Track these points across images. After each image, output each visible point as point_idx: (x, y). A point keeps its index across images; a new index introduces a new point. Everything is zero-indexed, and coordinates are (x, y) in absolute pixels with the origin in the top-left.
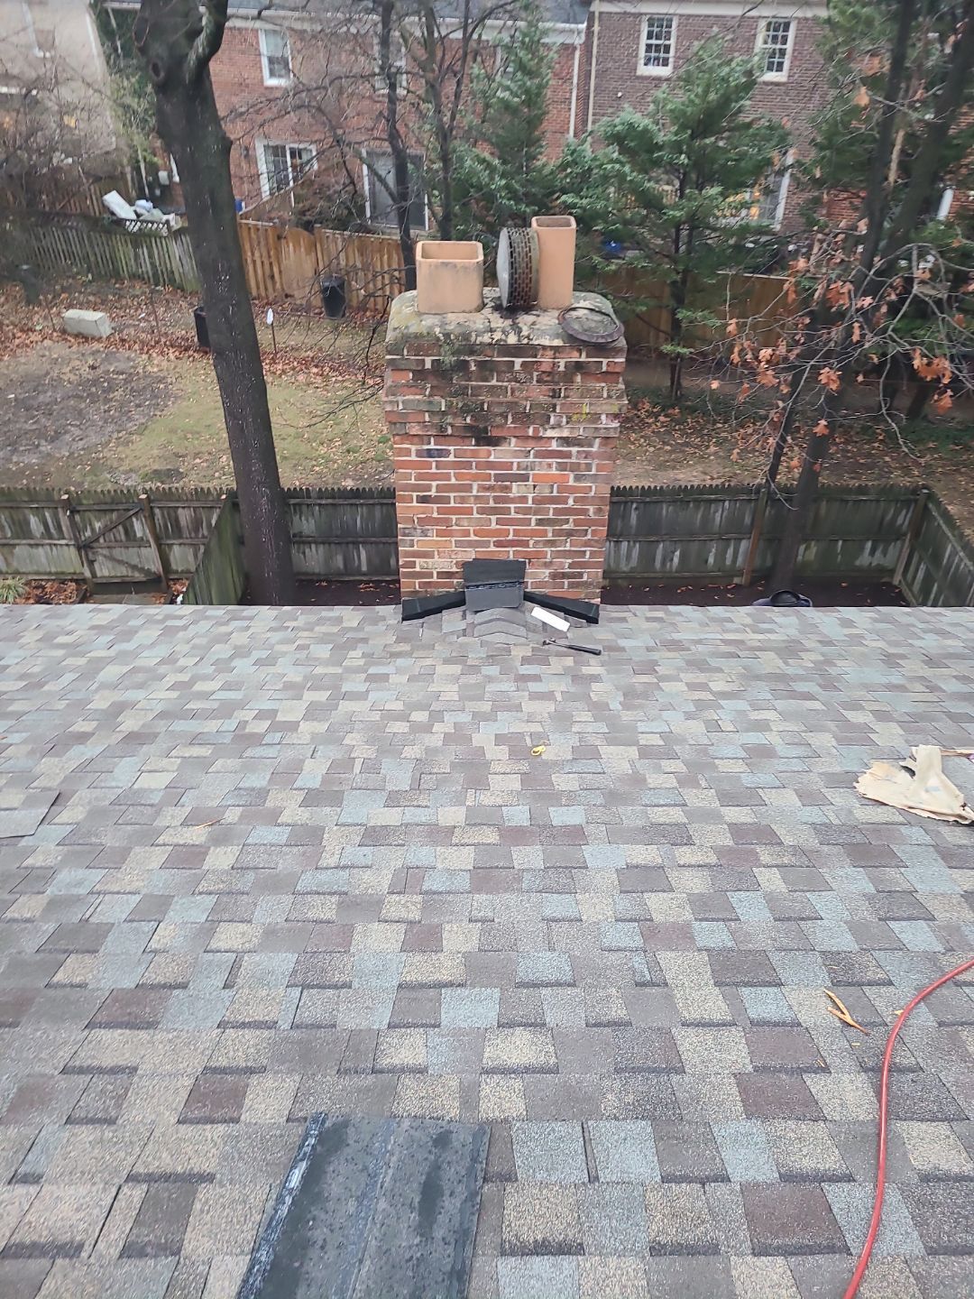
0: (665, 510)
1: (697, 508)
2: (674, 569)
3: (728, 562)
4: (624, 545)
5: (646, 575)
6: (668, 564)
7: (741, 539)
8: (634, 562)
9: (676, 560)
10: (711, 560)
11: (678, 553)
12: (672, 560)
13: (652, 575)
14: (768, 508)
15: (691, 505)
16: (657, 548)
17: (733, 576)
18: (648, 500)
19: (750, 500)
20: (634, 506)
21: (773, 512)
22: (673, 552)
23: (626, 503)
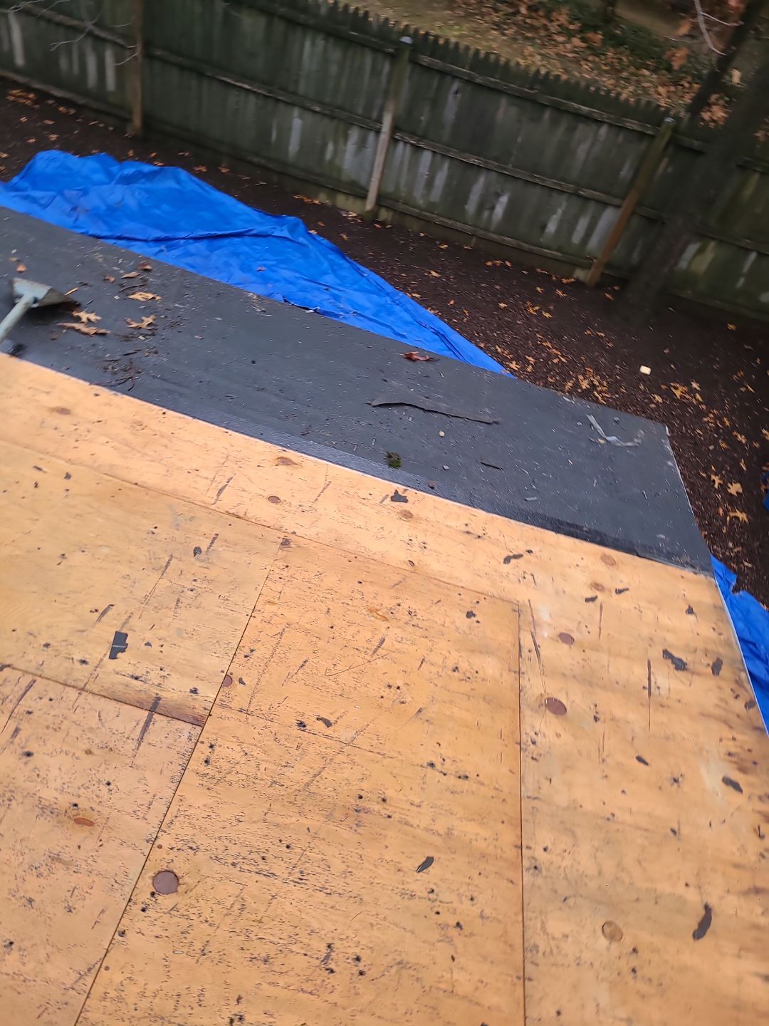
0: (505, 112)
1: (554, 123)
2: (493, 227)
3: (576, 238)
4: (427, 157)
5: (450, 222)
6: (486, 214)
7: (605, 205)
8: (436, 194)
9: (499, 210)
10: (552, 227)
11: (504, 199)
12: (493, 208)
13: (459, 225)
14: (665, 161)
15: (547, 115)
16: (476, 180)
17: (576, 265)
18: (479, 80)
19: (642, 135)
20: (456, 85)
21: (670, 170)
22: (498, 195)
23: (442, 73)
